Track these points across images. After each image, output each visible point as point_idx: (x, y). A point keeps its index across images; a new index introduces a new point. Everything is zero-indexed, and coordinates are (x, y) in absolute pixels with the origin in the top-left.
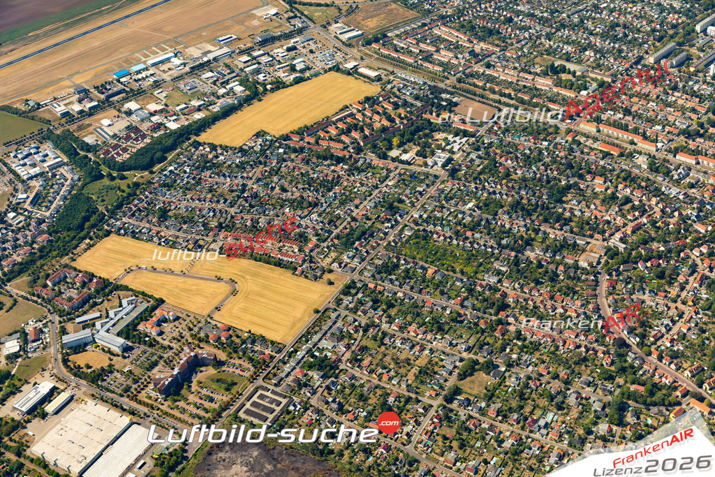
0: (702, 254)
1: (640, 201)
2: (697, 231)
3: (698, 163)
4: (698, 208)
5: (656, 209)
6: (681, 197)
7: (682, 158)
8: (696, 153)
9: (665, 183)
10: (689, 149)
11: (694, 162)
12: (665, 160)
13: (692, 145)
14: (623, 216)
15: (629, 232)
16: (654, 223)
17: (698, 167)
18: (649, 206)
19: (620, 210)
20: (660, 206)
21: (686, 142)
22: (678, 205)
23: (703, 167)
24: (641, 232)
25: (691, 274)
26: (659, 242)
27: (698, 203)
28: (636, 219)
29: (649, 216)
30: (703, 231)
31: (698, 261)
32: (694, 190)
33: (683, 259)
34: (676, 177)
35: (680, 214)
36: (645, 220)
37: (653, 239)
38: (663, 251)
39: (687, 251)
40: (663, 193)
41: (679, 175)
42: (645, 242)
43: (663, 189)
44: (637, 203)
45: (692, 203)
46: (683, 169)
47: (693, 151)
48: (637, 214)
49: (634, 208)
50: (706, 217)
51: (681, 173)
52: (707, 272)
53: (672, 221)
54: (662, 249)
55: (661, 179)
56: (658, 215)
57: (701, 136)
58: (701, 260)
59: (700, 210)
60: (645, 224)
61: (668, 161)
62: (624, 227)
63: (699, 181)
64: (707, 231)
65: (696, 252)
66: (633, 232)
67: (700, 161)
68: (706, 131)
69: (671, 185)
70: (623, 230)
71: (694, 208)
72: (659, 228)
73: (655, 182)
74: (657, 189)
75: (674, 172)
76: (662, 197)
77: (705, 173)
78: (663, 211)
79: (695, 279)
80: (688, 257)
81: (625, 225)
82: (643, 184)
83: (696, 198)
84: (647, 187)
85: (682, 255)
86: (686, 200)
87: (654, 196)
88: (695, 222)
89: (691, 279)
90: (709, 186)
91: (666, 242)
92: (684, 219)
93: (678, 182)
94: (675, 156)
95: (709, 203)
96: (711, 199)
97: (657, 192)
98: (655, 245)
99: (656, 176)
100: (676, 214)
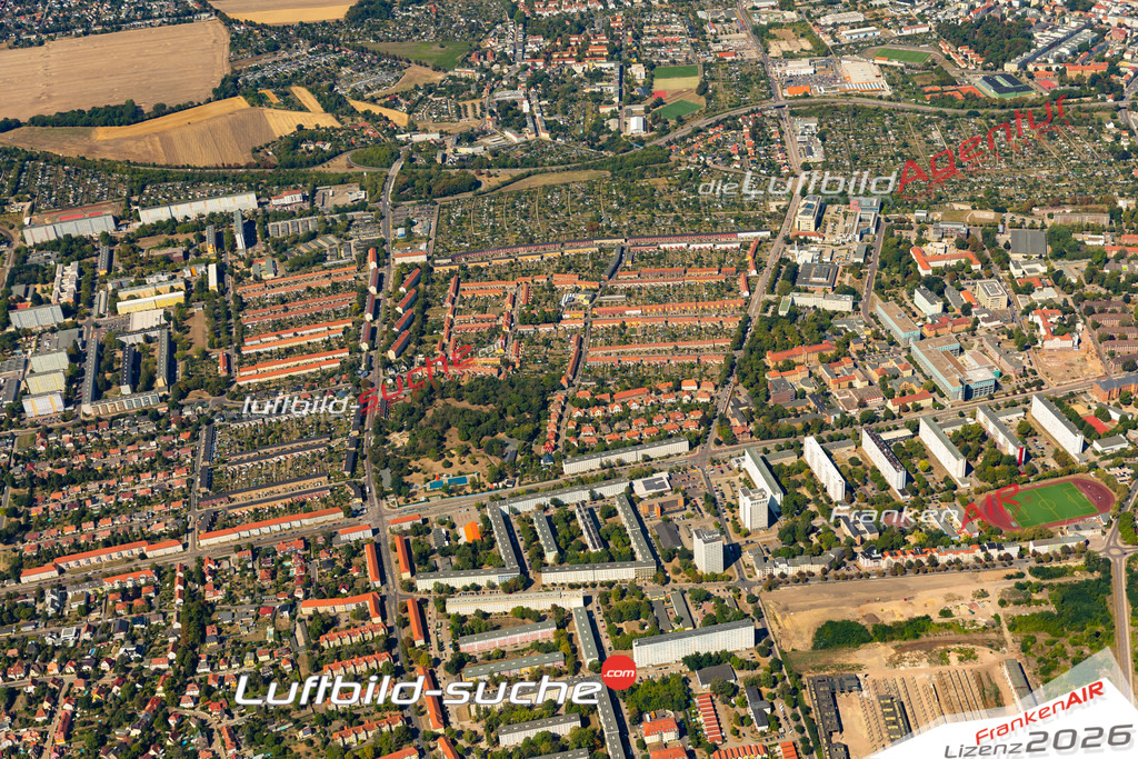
0: (196, 700)
1: (34, 682)
2: (159, 672)
3: (62, 571)
4: (127, 637)
5: (67, 679)
6: (87, 636)
7: (30, 578)
8: (45, 557)
9: (41, 629)
10: (29, 558)
11: (55, 573)
12: (10, 596)
13: (28, 548)
14: (27, 723)
15: (61, 742)
16: (87, 703)
17: (67, 576)
18: (54, 681)
19: (13, 717)
20: (69, 669)
21: (15, 551)
22: (93, 651)
23: (73, 571)
24: (77, 729)
25: (210, 741)
26: (119, 725)
27: (120, 630)
28: (51, 714)
29: (67, 695)
30: (166, 666)
31: (203, 715)
32: (94, 615)
33: (178, 726)
34: (51, 611)
35: (111, 663)
36: (68, 707)
37: (108, 728)
38: (141, 735)
39: (172, 709)
40: (56, 648)
41: (53, 606)
42: (102, 741)
43: (49, 641)
44: (31, 689)
45: (111, 635)
46: (53, 593)
47: (38, 557)
48: (46, 705)
49: (33, 700)
50: (149, 643)
51: (53, 601)
52: (226, 722)
53: (107, 680)
54: (135, 732)
55: (30, 628)
56: (80, 686)
57: (27, 528)
58: (203, 709)
59: (133, 639)
60: (74, 714)
61: (17, 595)
62: (45, 740)
63: (88, 597)
64: (171, 662)
65: (187, 704)
66: (68, 737)
67: (62, 565)
68: (29, 518)
69: (53, 629)
70: (48, 745)
71: (122, 642)
72: (99, 704)
73: (25, 639)
74: (41, 647)
75: (39, 606)
76: (58, 654)
77: (88, 579)
78: (82, 675)
79: (223, 742)
80: (181, 718)
81: (44, 735)
82: (13, 653)
83: (109, 625)
84: (21, 652)
85: (172, 722)
86: (99, 636)
87: (47, 659)
88: (141, 660)
89: (217, 746)
90: (111, 596)
91: (131, 718)
92: (122, 666)
93: (60, 618)
94: (19, 581)
95: (135, 621)
96: (130, 613)
97: (46, 653)
98: (119, 735)
99: (18, 629)
100: (104, 666)
